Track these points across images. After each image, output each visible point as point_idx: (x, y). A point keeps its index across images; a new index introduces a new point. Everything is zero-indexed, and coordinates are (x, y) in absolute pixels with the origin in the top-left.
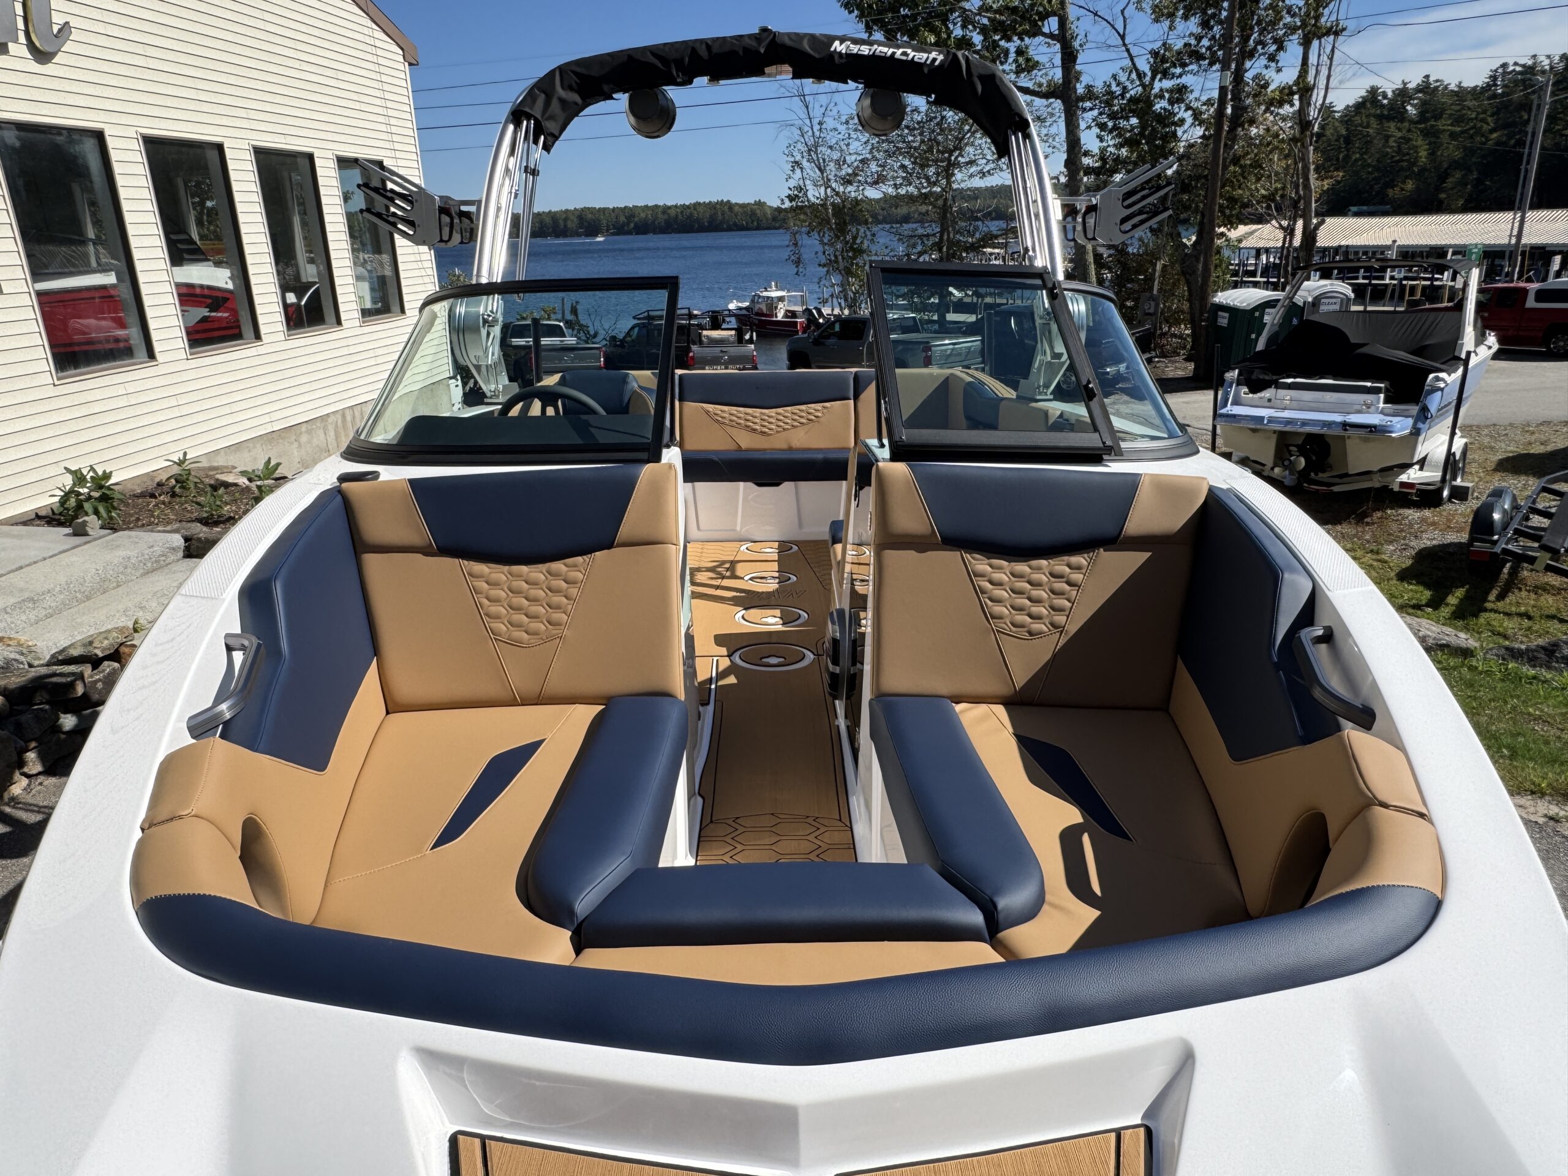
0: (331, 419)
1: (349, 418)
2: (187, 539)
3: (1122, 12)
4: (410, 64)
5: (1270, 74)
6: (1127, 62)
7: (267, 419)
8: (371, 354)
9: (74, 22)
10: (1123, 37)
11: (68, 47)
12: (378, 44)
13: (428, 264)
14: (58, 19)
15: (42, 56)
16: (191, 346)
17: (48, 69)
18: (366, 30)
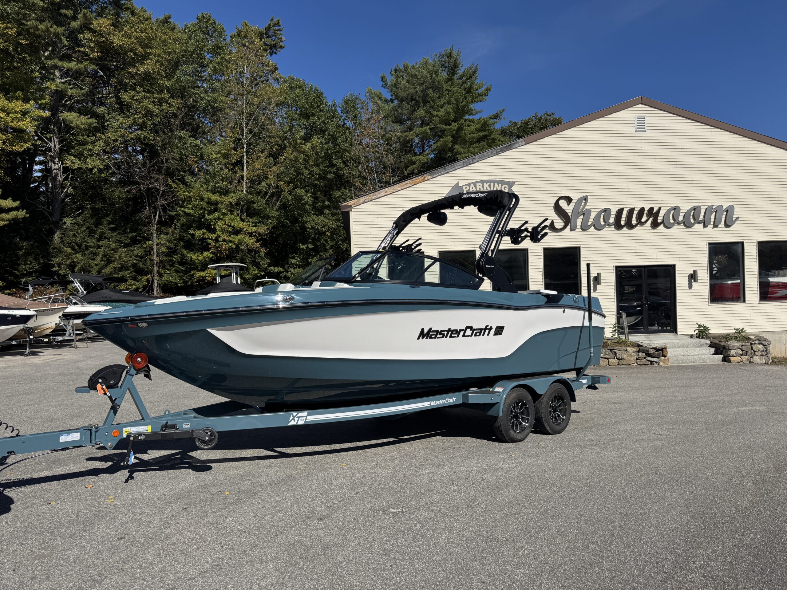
2: (711, 342)
11: (738, 222)
14: (735, 217)
15: (727, 226)
16: (761, 300)
17: (730, 229)
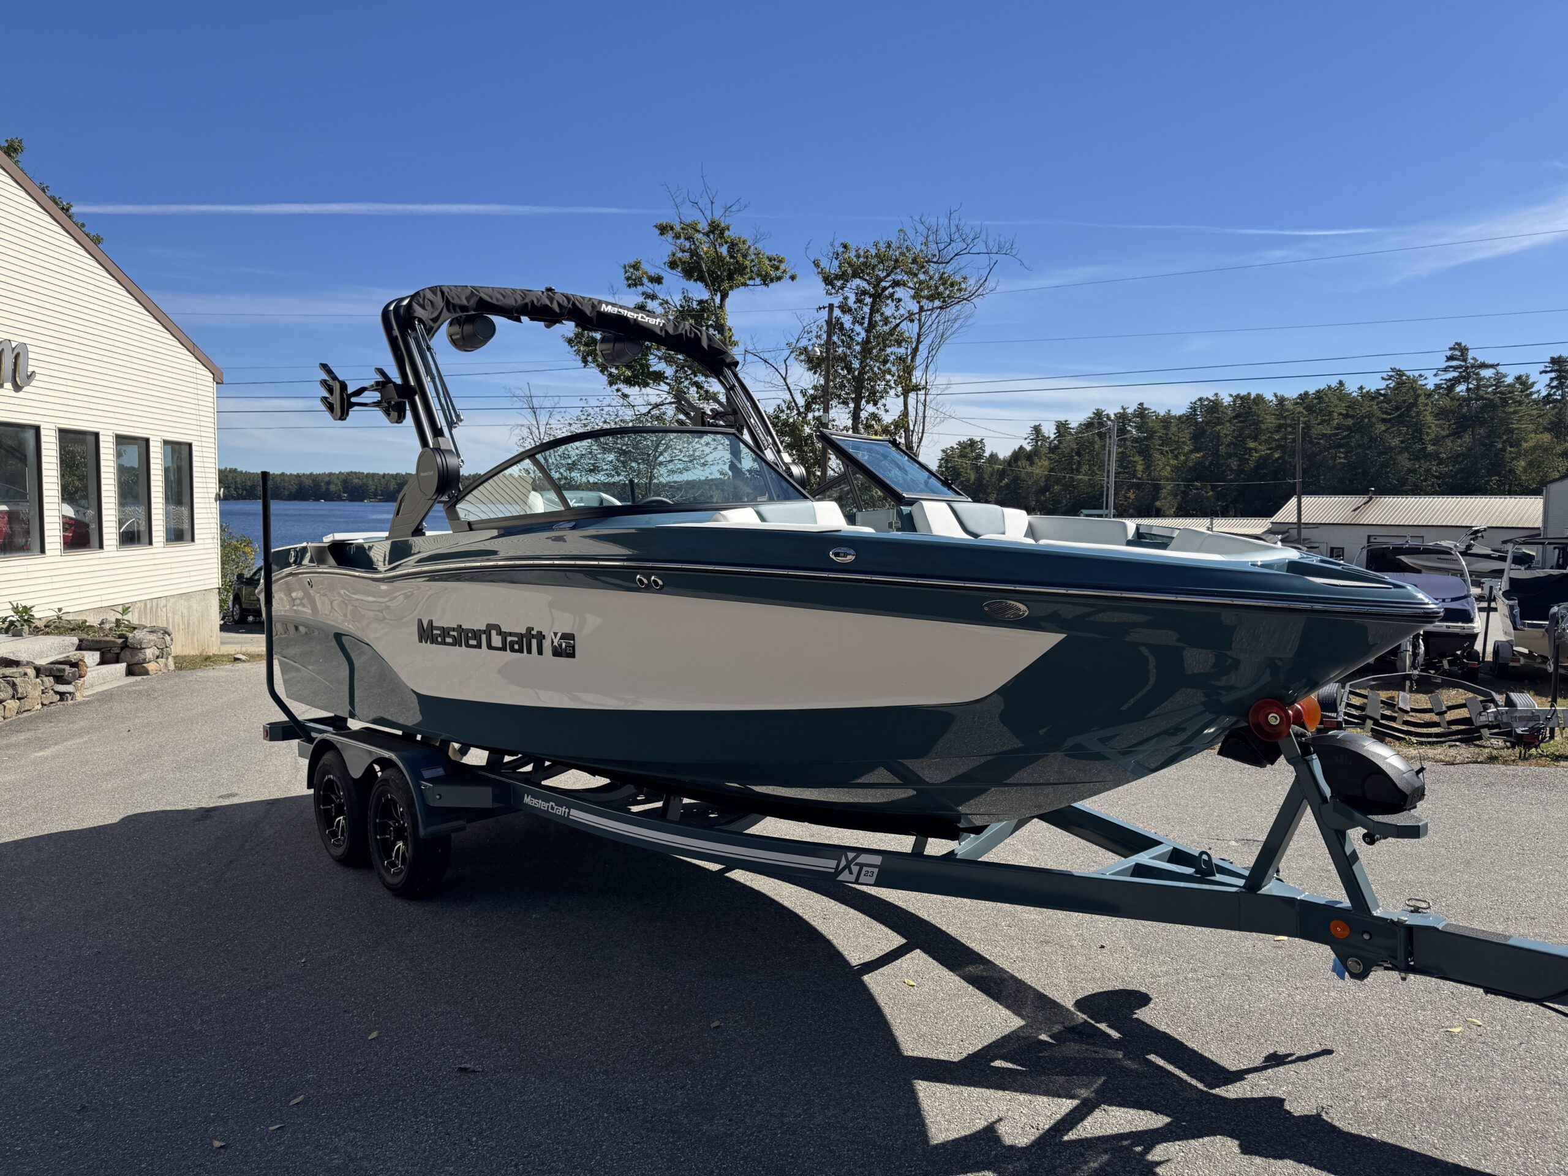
0: (138, 604)
1: (148, 606)
2: (80, 641)
3: (785, 361)
4: (217, 383)
5: (881, 413)
6: (788, 397)
7: (98, 598)
8: (169, 566)
9: (37, 370)
10: (785, 379)
11: (34, 383)
12: (198, 372)
13: (214, 511)
14: (30, 369)
16: (65, 548)
17: (20, 394)
18: (191, 364)
